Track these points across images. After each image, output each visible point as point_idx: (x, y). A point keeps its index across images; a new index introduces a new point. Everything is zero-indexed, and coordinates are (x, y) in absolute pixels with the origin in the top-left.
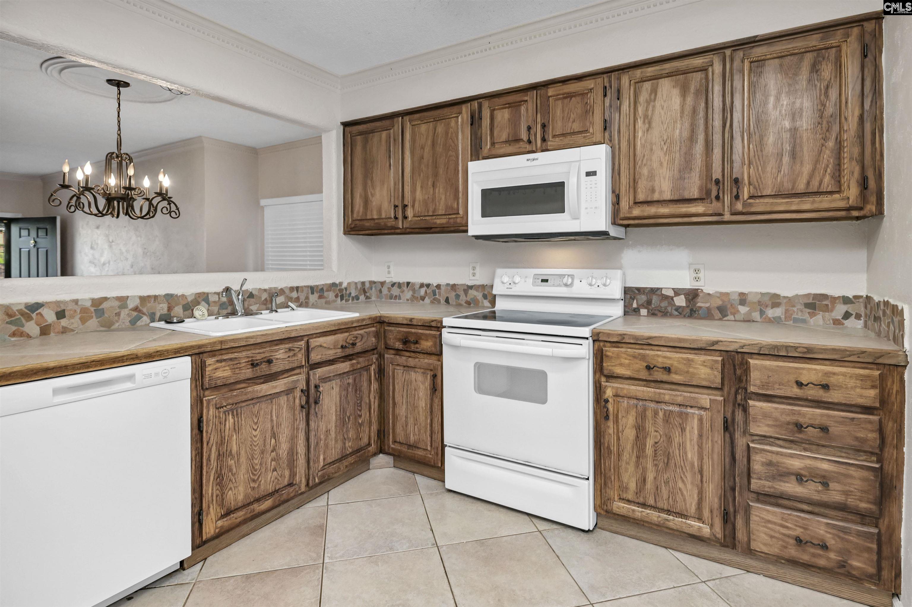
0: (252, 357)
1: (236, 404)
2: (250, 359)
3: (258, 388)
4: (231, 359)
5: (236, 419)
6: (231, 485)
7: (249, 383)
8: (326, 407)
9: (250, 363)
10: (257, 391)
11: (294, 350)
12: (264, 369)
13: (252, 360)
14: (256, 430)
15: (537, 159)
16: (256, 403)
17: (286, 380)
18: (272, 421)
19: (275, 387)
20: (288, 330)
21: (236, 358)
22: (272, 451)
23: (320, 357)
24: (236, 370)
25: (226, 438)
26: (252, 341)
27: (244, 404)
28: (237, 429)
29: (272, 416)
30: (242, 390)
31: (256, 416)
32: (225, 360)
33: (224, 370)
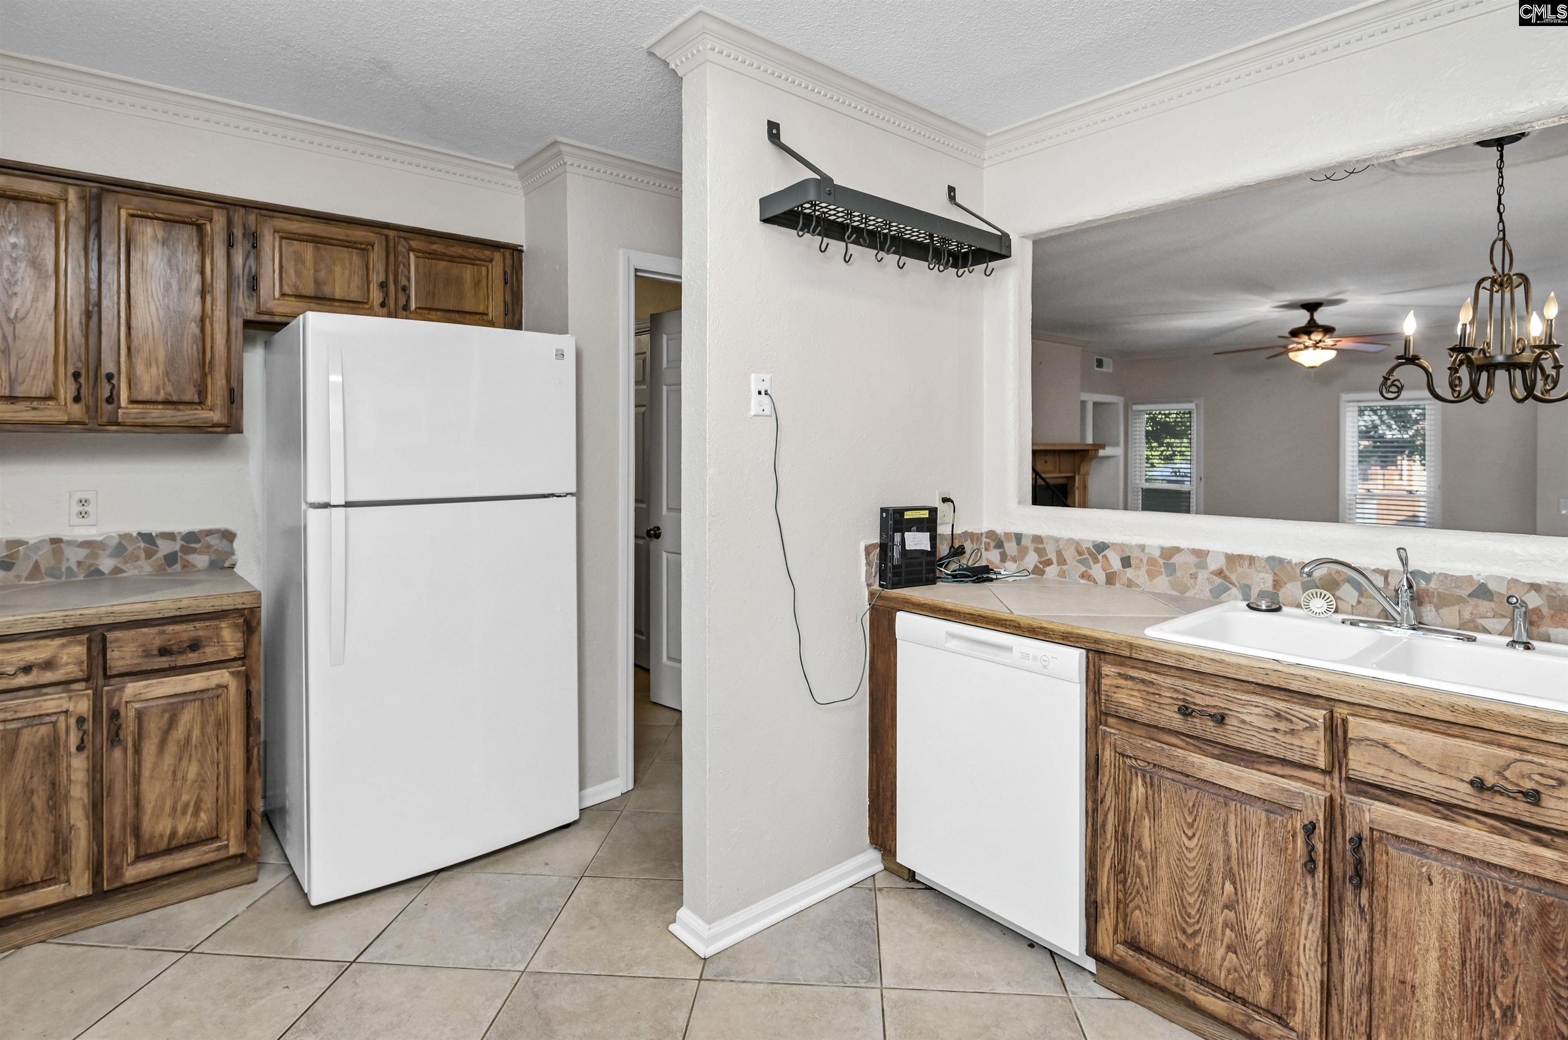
0: (1185, 694)
1: (1155, 765)
2: (1181, 697)
3: (1196, 758)
4: (1143, 681)
5: (1150, 792)
6: (1137, 901)
7: (1188, 743)
9: (1181, 703)
10: (1193, 764)
11: (1291, 721)
12: (1205, 727)
13: (1184, 700)
14: (1190, 838)
16: (1191, 787)
17: (1266, 778)
18: (1226, 843)
19: (1237, 779)
21: (1152, 683)
22: (1226, 907)
23: (1382, 772)
24: (1153, 704)
25: (1132, 814)
26: (1189, 665)
27: (1169, 775)
28: (1153, 811)
29: (1226, 834)
30: (1165, 746)
31: (1191, 813)
32: (1132, 678)
33: (1132, 696)
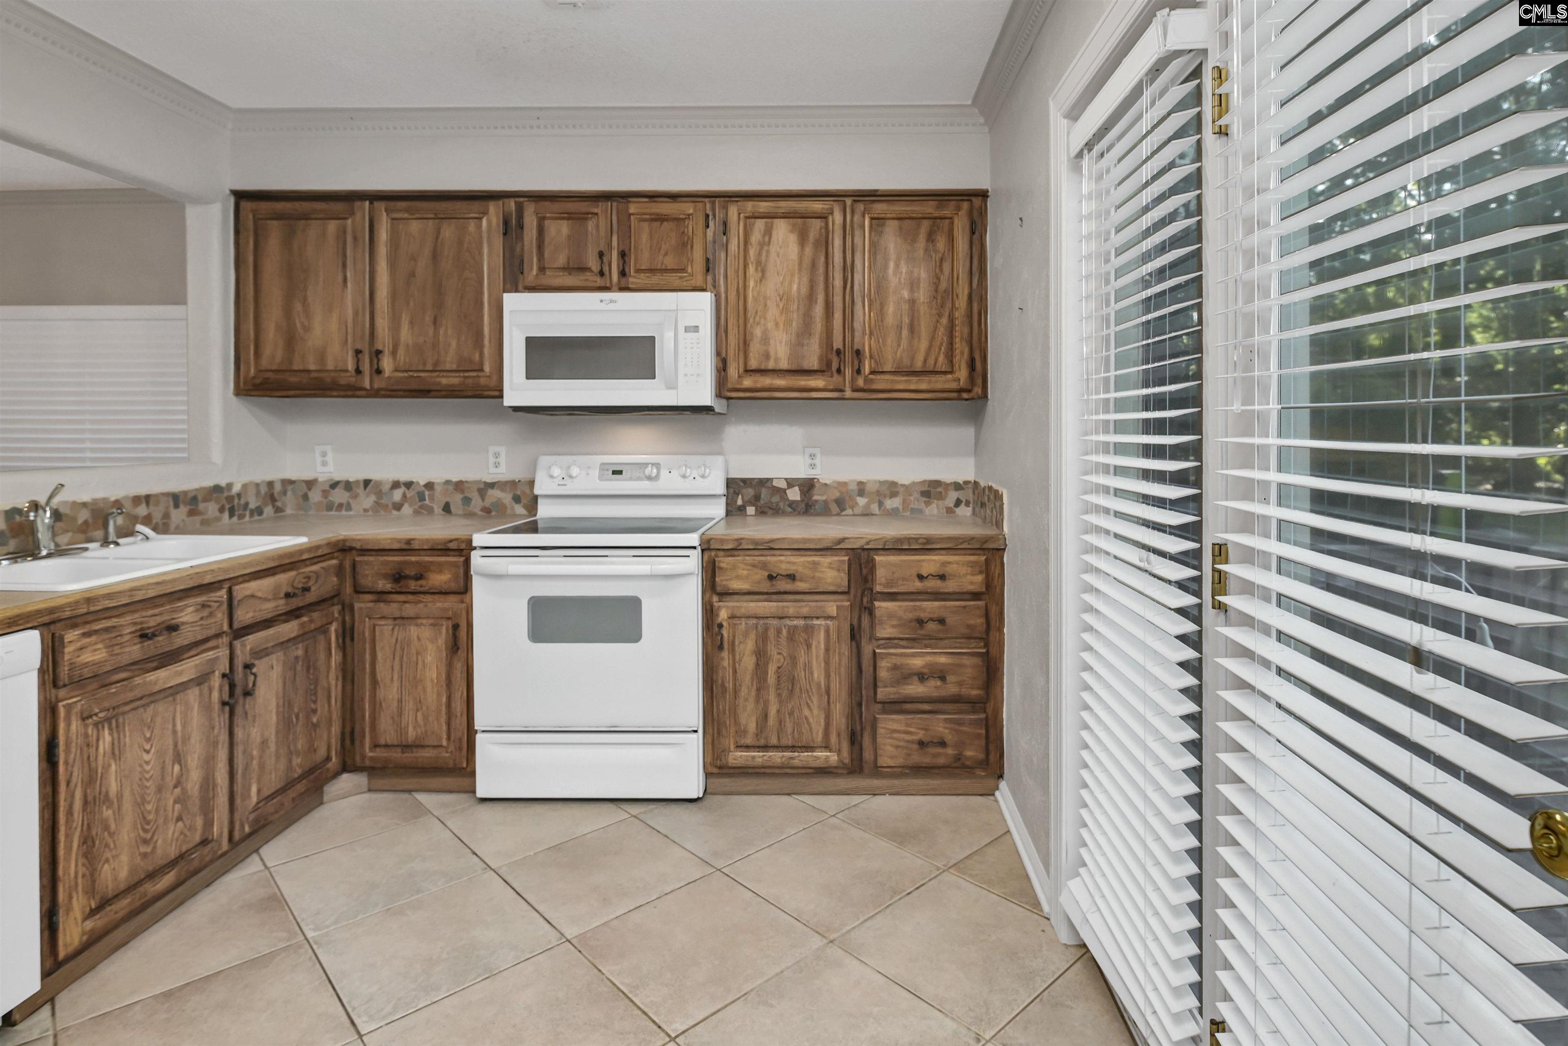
0: (142, 623)
1: (114, 709)
2: (139, 627)
3: (151, 677)
4: (107, 630)
5: (115, 735)
6: (108, 855)
7: (133, 671)
8: (261, 700)
9: (138, 633)
10: (150, 683)
11: (209, 606)
12: (163, 643)
13: (142, 629)
14: (148, 752)
15: (615, 302)
16: (148, 705)
17: (197, 660)
18: (175, 732)
19: (180, 674)
20: (199, 572)
21: (114, 627)
22: (175, 787)
23: (250, 615)
24: (116, 648)
25: (100, 771)
26: (139, 596)
27: (127, 708)
28: (116, 753)
29: (174, 725)
30: (125, 683)
31: (149, 727)
32: (96, 632)
33: (96, 650)
